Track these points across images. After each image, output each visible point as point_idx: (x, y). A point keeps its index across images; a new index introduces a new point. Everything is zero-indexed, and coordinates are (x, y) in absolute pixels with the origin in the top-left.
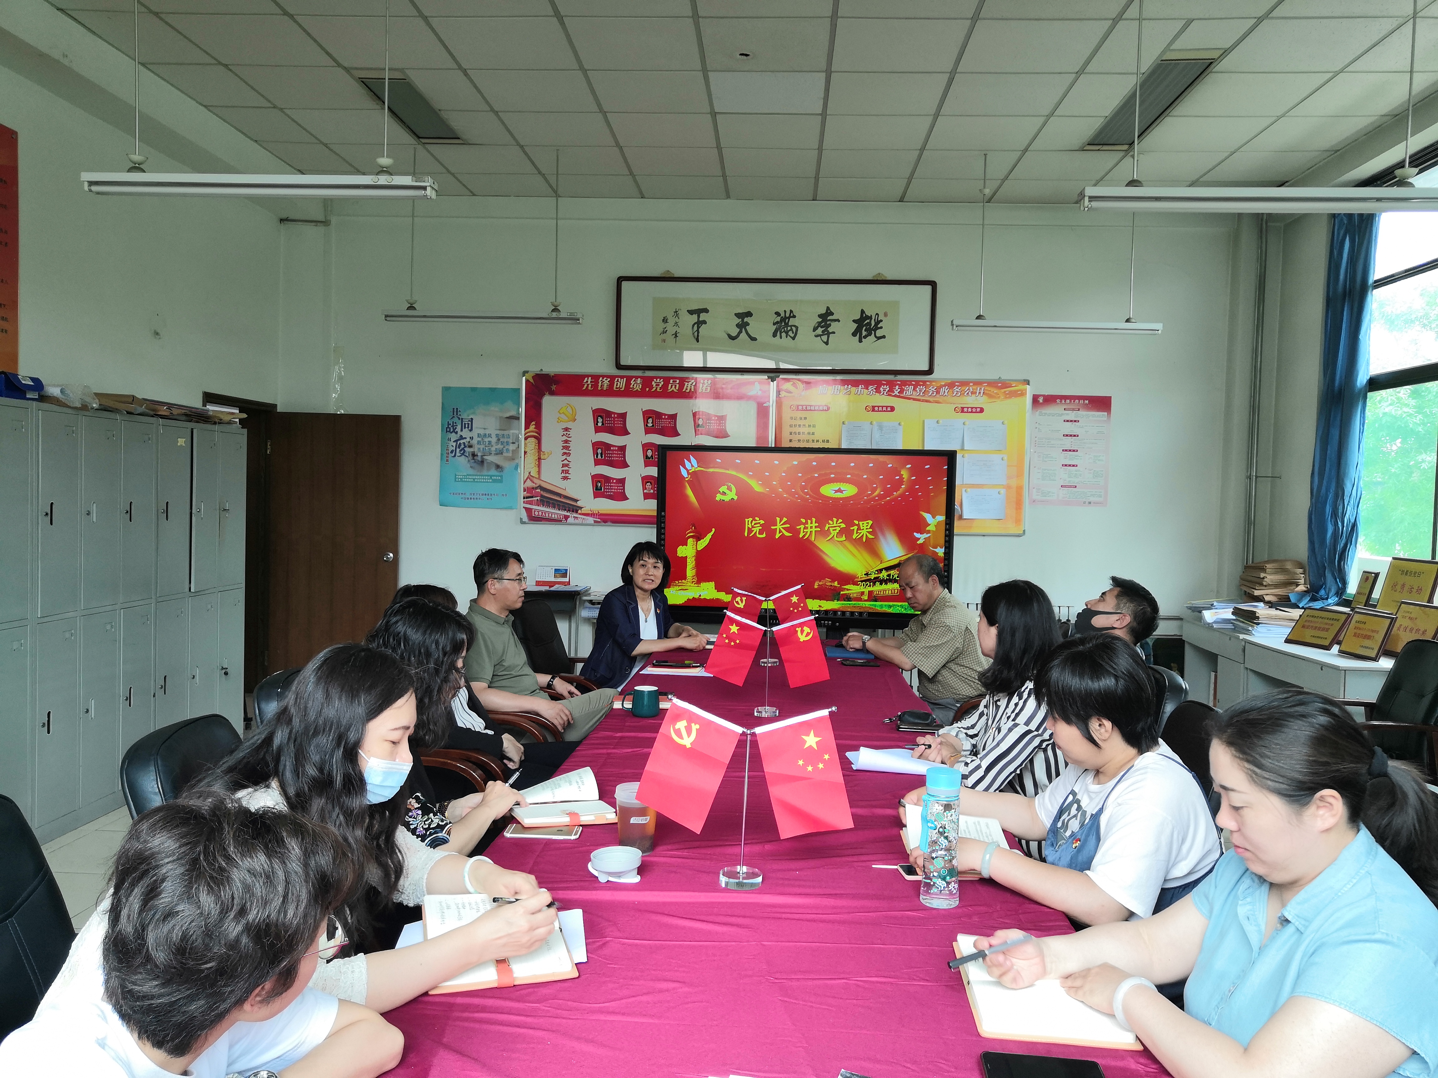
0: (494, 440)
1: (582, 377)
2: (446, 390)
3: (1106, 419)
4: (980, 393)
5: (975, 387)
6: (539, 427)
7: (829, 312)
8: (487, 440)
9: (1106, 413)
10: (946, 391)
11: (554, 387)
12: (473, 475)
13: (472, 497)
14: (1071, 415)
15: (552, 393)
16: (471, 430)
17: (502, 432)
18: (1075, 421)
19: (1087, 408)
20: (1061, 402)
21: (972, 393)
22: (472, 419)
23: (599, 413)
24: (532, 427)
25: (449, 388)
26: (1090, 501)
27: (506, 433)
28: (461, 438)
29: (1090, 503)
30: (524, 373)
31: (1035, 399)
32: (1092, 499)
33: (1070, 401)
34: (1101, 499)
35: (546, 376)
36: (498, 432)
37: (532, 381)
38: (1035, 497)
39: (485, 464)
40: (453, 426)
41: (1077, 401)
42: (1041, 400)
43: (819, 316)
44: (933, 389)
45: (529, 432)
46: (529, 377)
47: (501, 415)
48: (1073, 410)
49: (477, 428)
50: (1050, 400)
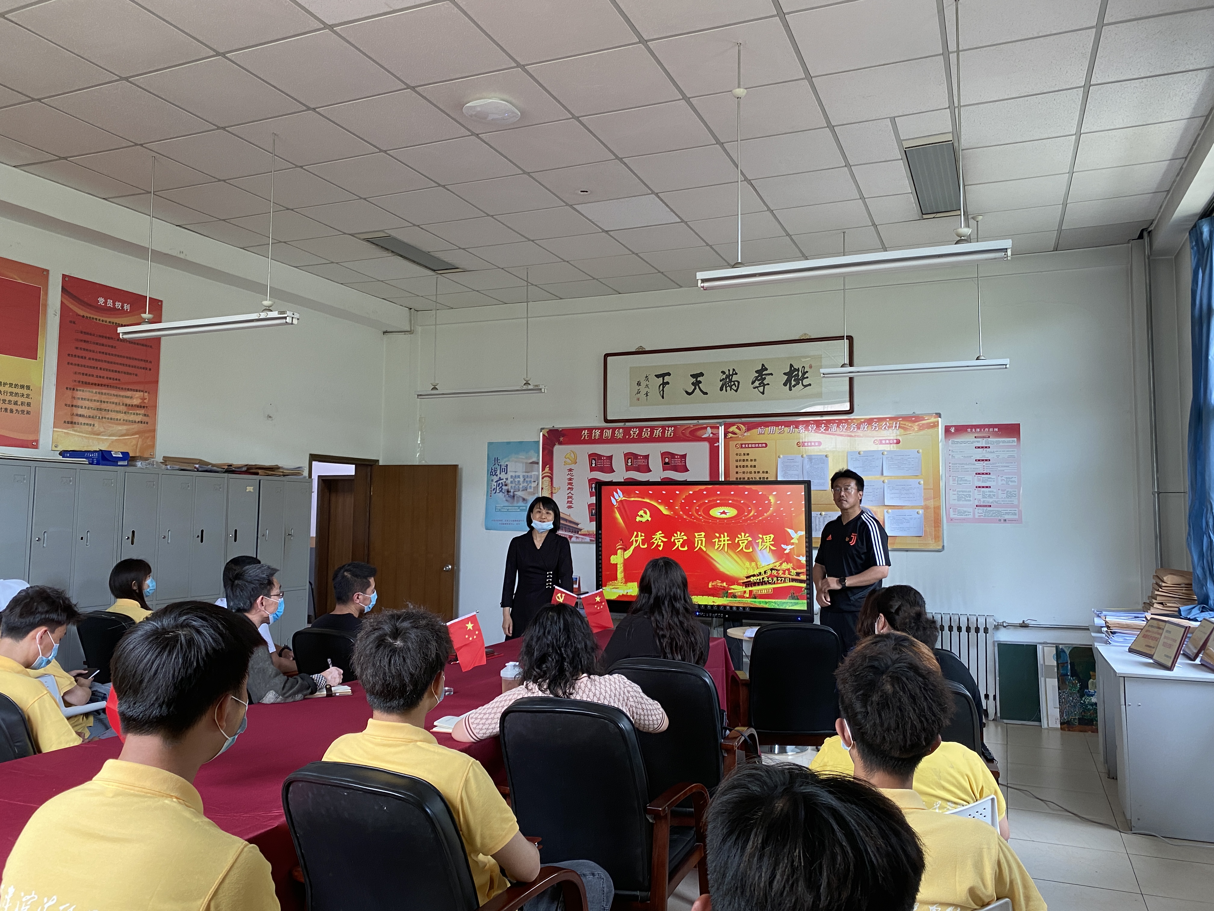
0: (521, 479)
1: (580, 430)
2: (490, 444)
3: (1016, 444)
4: (896, 427)
5: (891, 422)
6: (551, 469)
7: (764, 368)
8: (517, 480)
9: (1016, 439)
10: (866, 427)
11: (561, 439)
12: (507, 507)
13: (507, 522)
14: (982, 442)
15: (560, 443)
16: (506, 473)
17: (526, 474)
18: (986, 447)
19: (996, 435)
20: (971, 431)
21: (889, 427)
22: (507, 465)
23: (593, 457)
24: (547, 469)
25: (493, 443)
26: (1005, 518)
27: (529, 474)
28: (500, 479)
29: (1005, 520)
30: (542, 429)
31: (947, 429)
32: (1006, 517)
33: (981, 430)
34: (1016, 517)
35: (557, 430)
36: (524, 474)
37: (546, 435)
38: (952, 516)
39: (515, 498)
40: (495, 471)
41: (987, 429)
42: (953, 430)
43: (756, 372)
44: (854, 426)
45: (545, 473)
46: (545, 432)
47: (525, 461)
48: (984, 437)
49: (510, 471)
50: (961, 429)
